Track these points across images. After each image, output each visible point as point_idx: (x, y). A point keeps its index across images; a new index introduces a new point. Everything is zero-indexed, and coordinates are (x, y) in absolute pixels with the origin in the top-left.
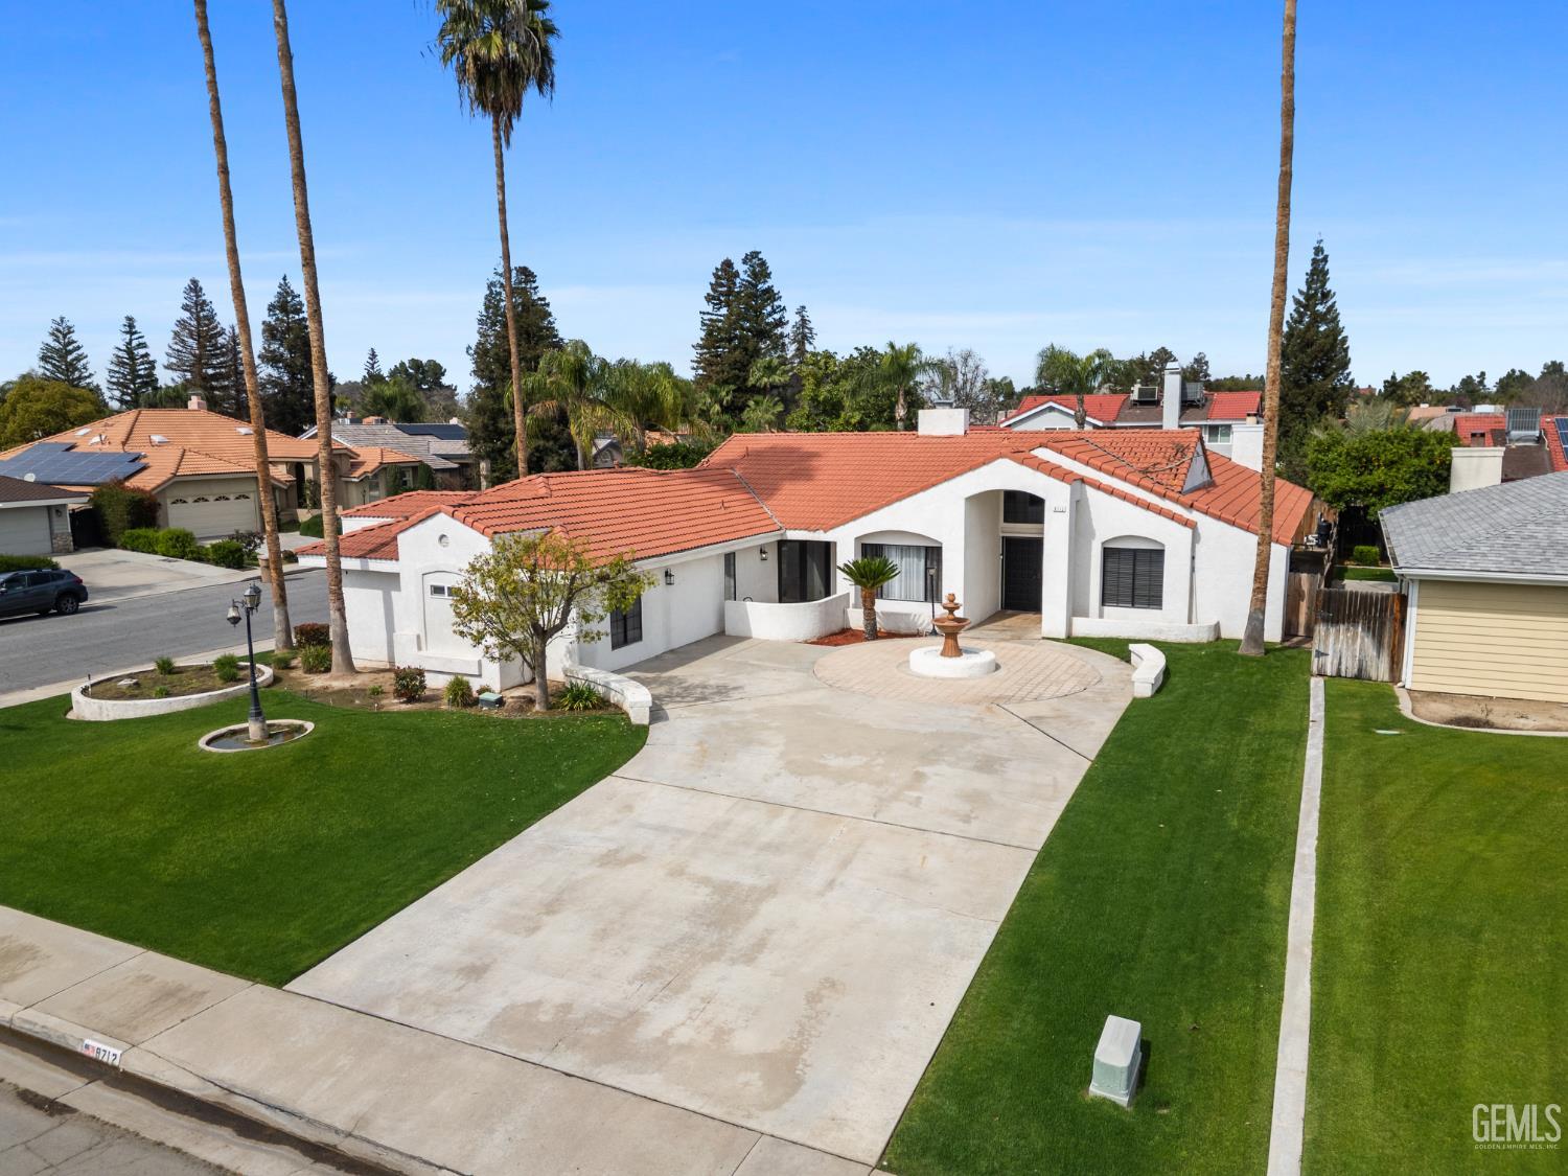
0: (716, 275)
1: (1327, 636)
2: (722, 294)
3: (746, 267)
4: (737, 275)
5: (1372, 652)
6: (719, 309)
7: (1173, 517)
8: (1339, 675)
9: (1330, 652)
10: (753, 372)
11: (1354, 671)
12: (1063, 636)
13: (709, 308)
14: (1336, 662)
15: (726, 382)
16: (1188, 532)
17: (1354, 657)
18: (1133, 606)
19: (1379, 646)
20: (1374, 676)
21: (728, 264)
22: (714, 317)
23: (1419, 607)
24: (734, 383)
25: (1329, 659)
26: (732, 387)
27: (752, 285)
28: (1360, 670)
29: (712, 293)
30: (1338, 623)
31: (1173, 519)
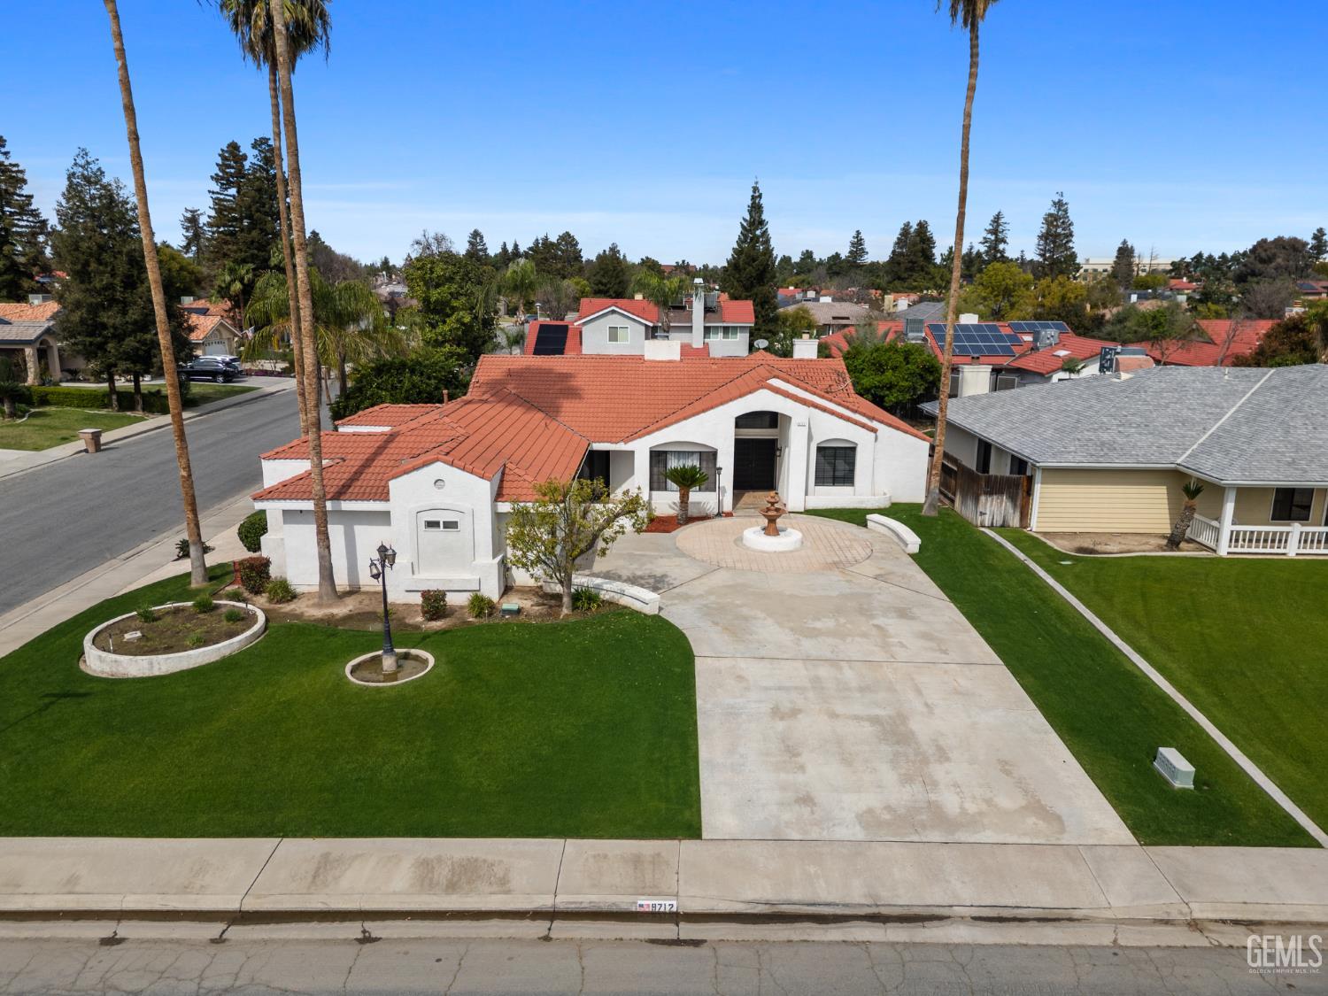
0: (224, 158)
1: (986, 503)
2: (232, 175)
3: (256, 152)
4: (245, 157)
5: (1011, 511)
6: (226, 189)
7: (864, 426)
8: (992, 525)
9: (988, 513)
10: (274, 253)
11: (999, 523)
12: (803, 510)
13: (216, 188)
14: (991, 517)
15: (244, 261)
16: (873, 435)
17: (1001, 513)
18: (834, 485)
19: (1015, 506)
20: (1011, 525)
21: (234, 147)
22: (222, 197)
23: (1042, 483)
24: (253, 262)
25: (987, 517)
26: (252, 266)
27: (264, 169)
28: (1004, 521)
29: (221, 174)
30: (992, 494)
31: (863, 427)
